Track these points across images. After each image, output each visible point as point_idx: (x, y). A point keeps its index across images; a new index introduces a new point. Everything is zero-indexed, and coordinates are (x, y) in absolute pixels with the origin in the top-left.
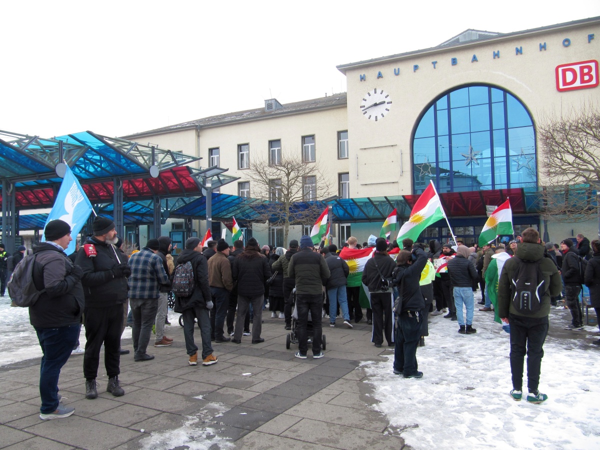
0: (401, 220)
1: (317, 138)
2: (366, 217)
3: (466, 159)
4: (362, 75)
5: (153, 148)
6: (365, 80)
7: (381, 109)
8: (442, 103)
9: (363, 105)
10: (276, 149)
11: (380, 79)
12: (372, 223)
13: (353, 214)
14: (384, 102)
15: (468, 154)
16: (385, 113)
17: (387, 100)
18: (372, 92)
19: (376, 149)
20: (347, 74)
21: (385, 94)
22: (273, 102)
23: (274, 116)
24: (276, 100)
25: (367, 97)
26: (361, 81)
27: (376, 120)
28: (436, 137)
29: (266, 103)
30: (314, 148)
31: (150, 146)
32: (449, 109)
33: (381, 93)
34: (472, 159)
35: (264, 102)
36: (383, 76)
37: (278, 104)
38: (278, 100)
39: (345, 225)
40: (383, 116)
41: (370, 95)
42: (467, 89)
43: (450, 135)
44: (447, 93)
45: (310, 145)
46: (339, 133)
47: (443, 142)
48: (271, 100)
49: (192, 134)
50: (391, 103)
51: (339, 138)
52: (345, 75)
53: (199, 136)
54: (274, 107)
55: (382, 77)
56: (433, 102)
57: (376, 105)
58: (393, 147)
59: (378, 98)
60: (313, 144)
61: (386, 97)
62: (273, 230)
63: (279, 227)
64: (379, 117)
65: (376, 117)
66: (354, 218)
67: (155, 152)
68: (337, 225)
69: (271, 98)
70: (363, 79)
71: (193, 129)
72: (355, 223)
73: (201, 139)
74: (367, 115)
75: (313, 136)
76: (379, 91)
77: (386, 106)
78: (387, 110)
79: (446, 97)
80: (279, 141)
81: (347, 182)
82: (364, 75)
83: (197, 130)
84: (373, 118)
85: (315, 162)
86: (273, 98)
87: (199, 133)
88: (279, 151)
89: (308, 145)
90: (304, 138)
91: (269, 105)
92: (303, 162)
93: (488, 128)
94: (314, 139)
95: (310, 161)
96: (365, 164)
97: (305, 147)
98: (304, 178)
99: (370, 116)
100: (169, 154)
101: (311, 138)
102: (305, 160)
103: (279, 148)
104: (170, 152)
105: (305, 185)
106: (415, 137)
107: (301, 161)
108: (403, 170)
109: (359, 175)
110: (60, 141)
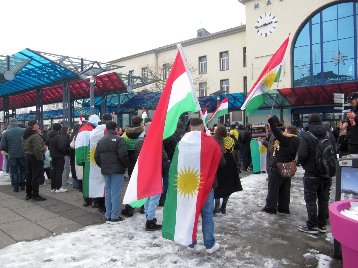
0: (281, 109)
1: (229, 53)
3: (334, 60)
4: (256, 4)
5: (82, 60)
6: (258, 8)
7: (270, 27)
8: (316, 19)
9: (256, 25)
10: (204, 62)
11: (269, 5)
14: (271, 23)
15: (336, 57)
16: (272, 30)
17: (274, 21)
18: (263, 16)
19: (266, 58)
20: (246, 4)
21: (272, 16)
22: (202, 31)
24: (204, 29)
25: (259, 19)
26: (255, 8)
27: (266, 36)
28: (311, 45)
29: (198, 32)
30: (227, 60)
31: (80, 58)
32: (321, 23)
33: (270, 16)
34: (339, 60)
35: (197, 31)
36: (271, 2)
37: (206, 32)
38: (205, 29)
40: (271, 33)
41: (261, 18)
42: (336, 6)
43: (322, 43)
44: (320, 11)
45: (225, 58)
46: (244, 49)
47: (316, 48)
48: (201, 29)
49: (153, 56)
50: (277, 22)
52: (245, 5)
53: (157, 57)
54: (203, 34)
55: (270, 4)
56: (309, 19)
57: (266, 25)
59: (267, 20)
60: (227, 57)
61: (273, 18)
64: (268, 34)
65: (266, 34)
67: (84, 63)
69: (201, 28)
70: (256, 6)
73: (159, 58)
74: (259, 33)
75: (227, 52)
76: (268, 14)
77: (273, 25)
78: (274, 28)
79: (319, 15)
80: (205, 57)
82: (257, 3)
83: (155, 53)
84: (264, 35)
85: (228, 70)
87: (157, 55)
88: (206, 63)
89: (224, 58)
90: (221, 54)
91: (200, 33)
92: (221, 70)
93: (353, 35)
94: (227, 54)
95: (225, 69)
96: (258, 69)
97: (222, 60)
98: (222, 81)
99: (262, 33)
100: (96, 63)
101: (226, 53)
102: (222, 69)
103: (206, 62)
104: (96, 62)
105: (222, 86)
106: (295, 47)
107: (219, 70)
108: (285, 72)
109: (253, 77)
110: (7, 56)
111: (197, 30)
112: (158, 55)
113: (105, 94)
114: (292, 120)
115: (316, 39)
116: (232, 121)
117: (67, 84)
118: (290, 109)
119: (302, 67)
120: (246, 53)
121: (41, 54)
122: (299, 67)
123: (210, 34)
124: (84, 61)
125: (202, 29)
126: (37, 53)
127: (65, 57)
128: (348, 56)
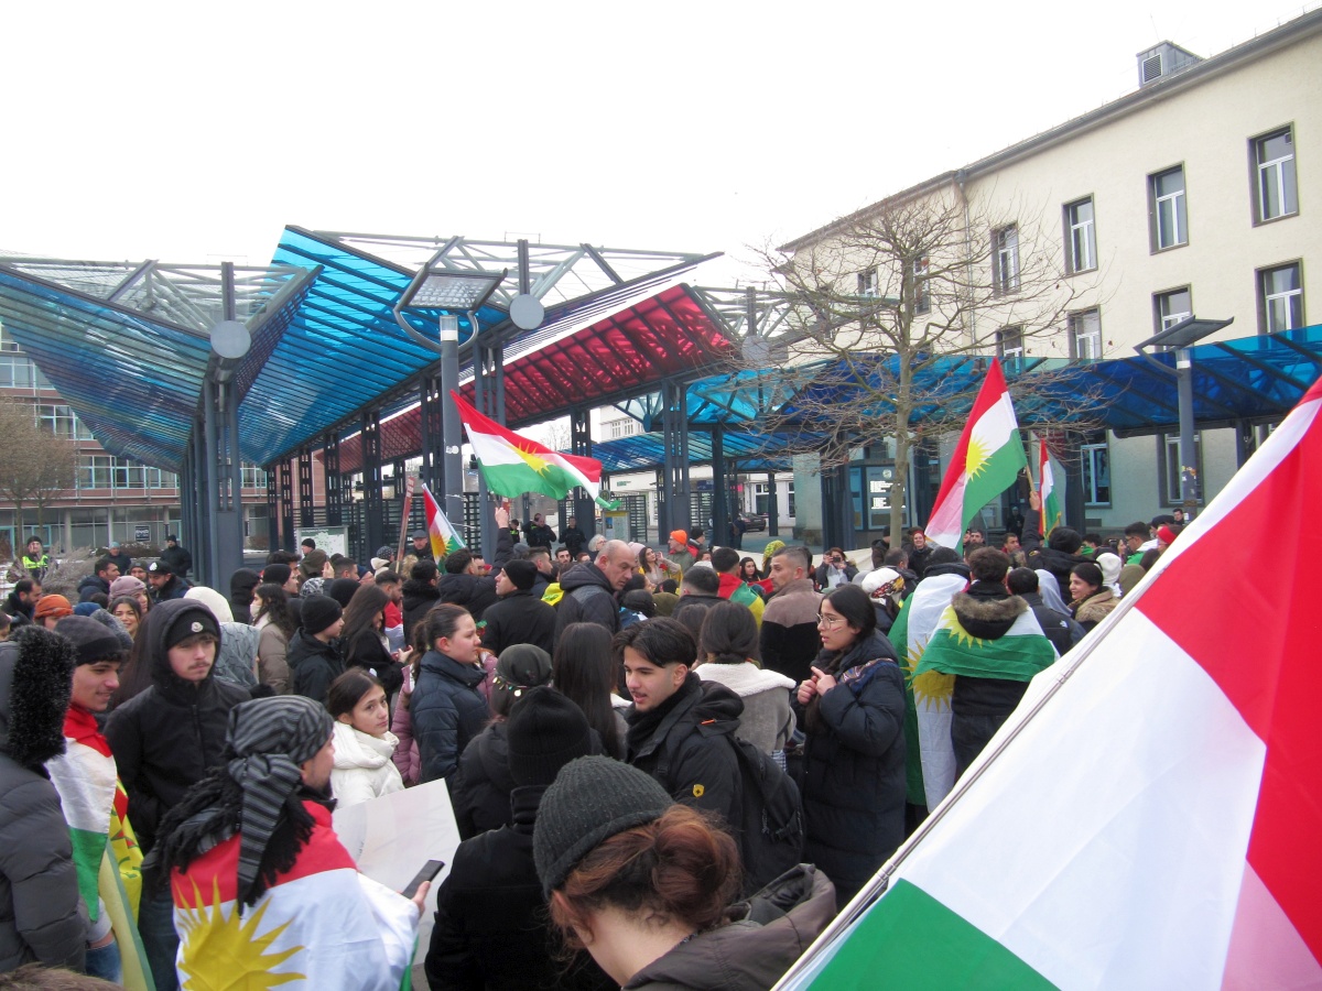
1: (1299, 132)
5: (523, 246)
10: (1173, 196)
22: (1161, 53)
23: (1155, 97)
24: (1171, 46)
29: (1139, 64)
30: (1290, 168)
31: (513, 239)
35: (1136, 60)
37: (1178, 55)
38: (1176, 42)
45: (1278, 162)
48: (1154, 48)
53: (965, 200)
54: (1164, 68)
60: (1290, 157)
62: (1173, 445)
67: (531, 258)
69: (1155, 43)
71: (949, 184)
73: (972, 205)
75: (1285, 132)
80: (1177, 169)
83: (957, 185)
85: (1297, 215)
86: (1162, 40)
87: (963, 192)
88: (1182, 200)
89: (1275, 163)
90: (1257, 145)
91: (1150, 68)
92: (1257, 223)
94: (1289, 139)
95: (1282, 213)
97: (1264, 171)
98: (1264, 276)
100: (586, 254)
101: (1282, 139)
102: (1267, 215)
103: (1181, 192)
104: (587, 249)
105: (1269, 298)
107: (1249, 219)
110: (223, 263)
111: (1138, 55)
112: (970, 195)
113: (676, 379)
117: (490, 352)
121: (347, 242)
123: (1196, 59)
124: (531, 251)
125: (1160, 45)
126: (330, 240)
127: (445, 241)
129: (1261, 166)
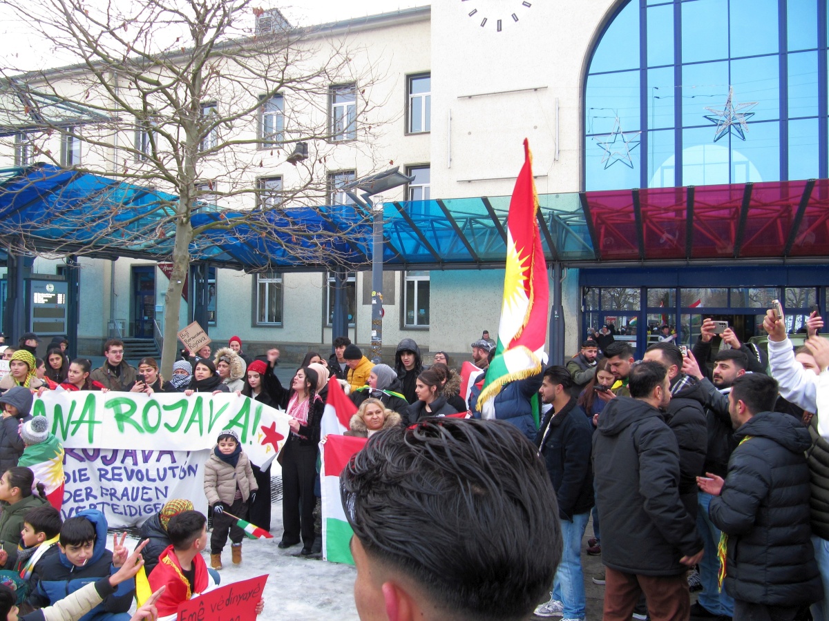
0: (557, 266)
1: (360, 87)
2: (470, 257)
3: (711, 123)
7: (511, 3)
10: (274, 113)
12: (483, 272)
13: (439, 248)
16: (522, 11)
19: (496, 99)
22: (272, 16)
24: (278, 13)
27: (499, 29)
28: (644, 69)
29: (257, 19)
30: (353, 110)
32: (678, 2)
35: (254, 17)
37: (283, 21)
39: (417, 278)
40: (516, 20)
43: (678, 65)
45: (345, 104)
46: (410, 78)
47: (662, 81)
48: (268, 11)
51: (409, 90)
54: (273, 26)
58: (538, 93)
60: (353, 103)
62: (263, 286)
63: (275, 281)
64: (508, 23)
65: (499, 22)
66: (442, 257)
68: (398, 274)
72: (443, 270)
74: (477, 19)
75: (351, 86)
78: (526, 4)
80: (278, 95)
81: (424, 185)
84: (492, 25)
85: (355, 141)
88: (280, 117)
90: (333, 90)
91: (264, 24)
92: (330, 141)
93: (776, 48)
94: (353, 91)
95: (345, 139)
96: (470, 133)
97: (335, 108)
98: (332, 176)
99: (485, 20)
101: (348, 90)
102: (335, 138)
103: (280, 112)
106: (590, 72)
108: (561, 149)
109: (453, 159)
114: (579, 307)
115: (661, 50)
116: (363, 304)
118: (574, 270)
119: (610, 138)
120: (411, 93)
122: (601, 139)
125: (271, 10)
128: (753, 114)
129: (334, 105)
